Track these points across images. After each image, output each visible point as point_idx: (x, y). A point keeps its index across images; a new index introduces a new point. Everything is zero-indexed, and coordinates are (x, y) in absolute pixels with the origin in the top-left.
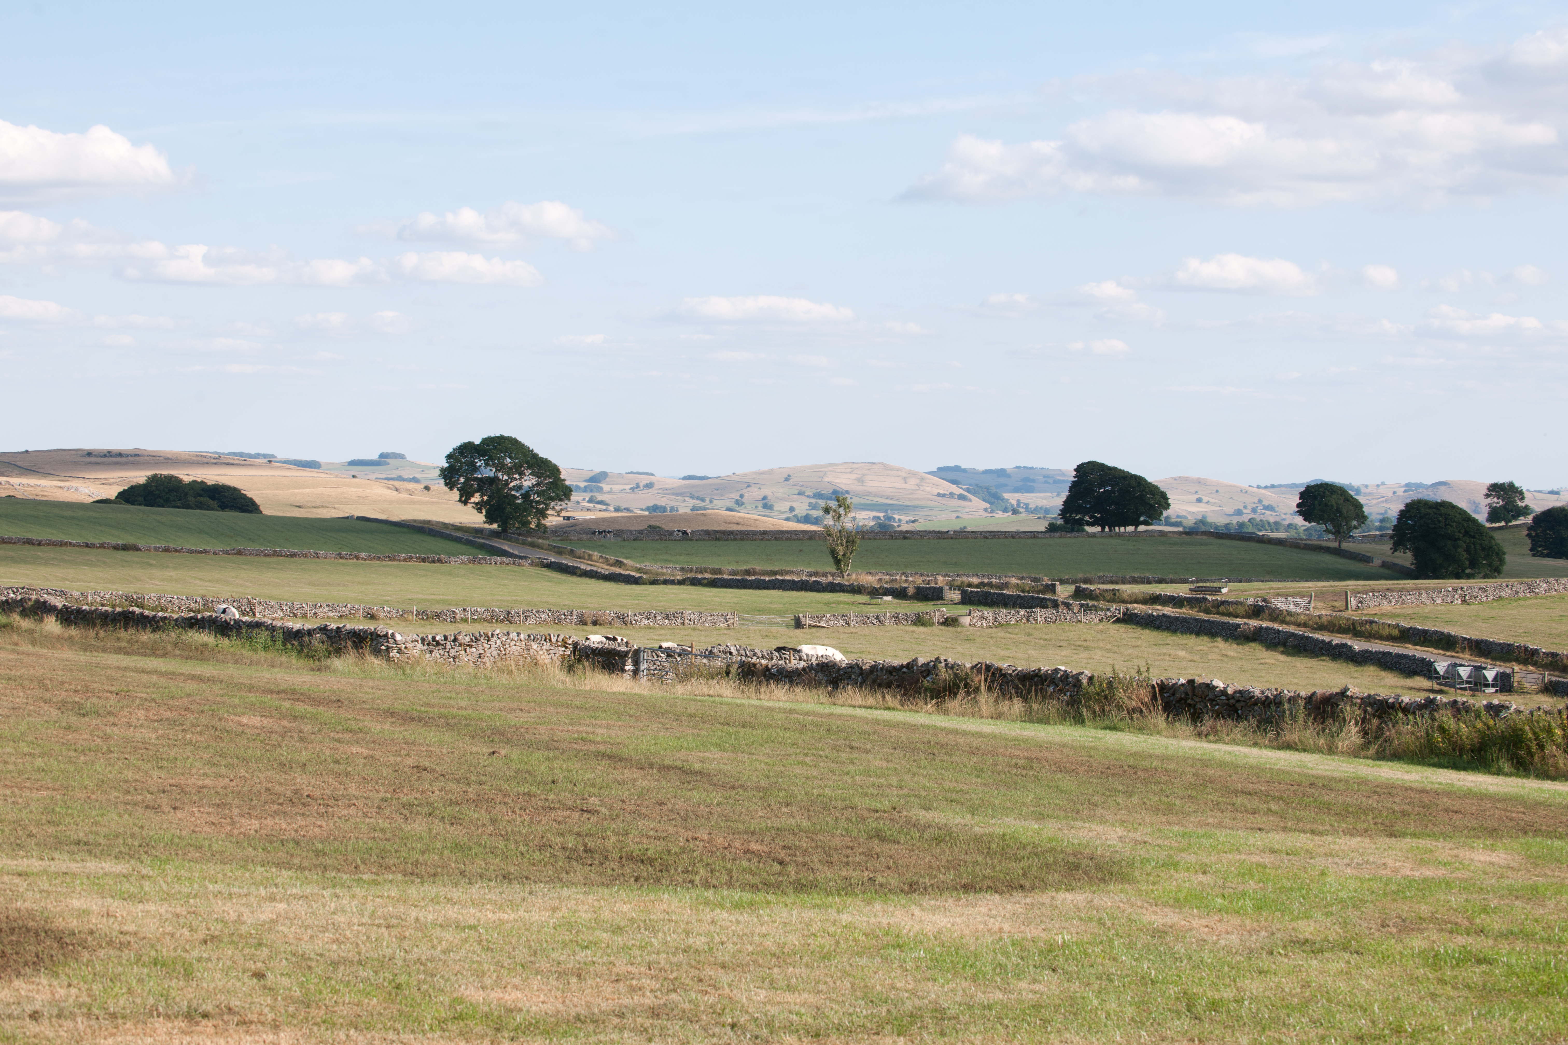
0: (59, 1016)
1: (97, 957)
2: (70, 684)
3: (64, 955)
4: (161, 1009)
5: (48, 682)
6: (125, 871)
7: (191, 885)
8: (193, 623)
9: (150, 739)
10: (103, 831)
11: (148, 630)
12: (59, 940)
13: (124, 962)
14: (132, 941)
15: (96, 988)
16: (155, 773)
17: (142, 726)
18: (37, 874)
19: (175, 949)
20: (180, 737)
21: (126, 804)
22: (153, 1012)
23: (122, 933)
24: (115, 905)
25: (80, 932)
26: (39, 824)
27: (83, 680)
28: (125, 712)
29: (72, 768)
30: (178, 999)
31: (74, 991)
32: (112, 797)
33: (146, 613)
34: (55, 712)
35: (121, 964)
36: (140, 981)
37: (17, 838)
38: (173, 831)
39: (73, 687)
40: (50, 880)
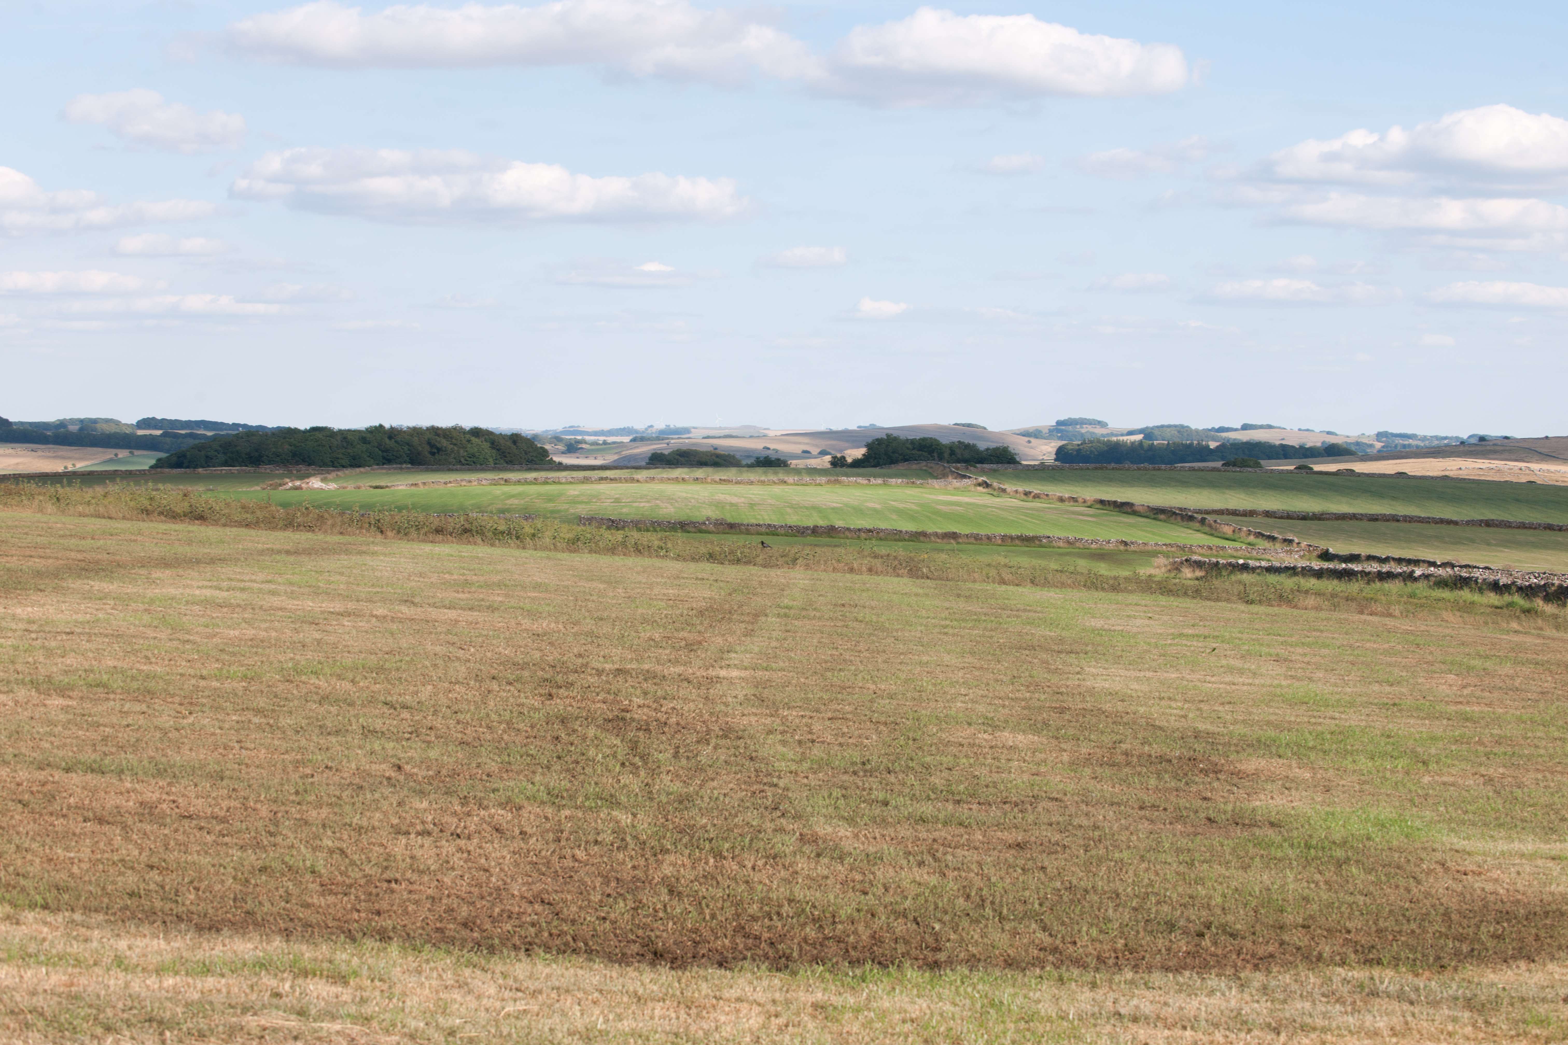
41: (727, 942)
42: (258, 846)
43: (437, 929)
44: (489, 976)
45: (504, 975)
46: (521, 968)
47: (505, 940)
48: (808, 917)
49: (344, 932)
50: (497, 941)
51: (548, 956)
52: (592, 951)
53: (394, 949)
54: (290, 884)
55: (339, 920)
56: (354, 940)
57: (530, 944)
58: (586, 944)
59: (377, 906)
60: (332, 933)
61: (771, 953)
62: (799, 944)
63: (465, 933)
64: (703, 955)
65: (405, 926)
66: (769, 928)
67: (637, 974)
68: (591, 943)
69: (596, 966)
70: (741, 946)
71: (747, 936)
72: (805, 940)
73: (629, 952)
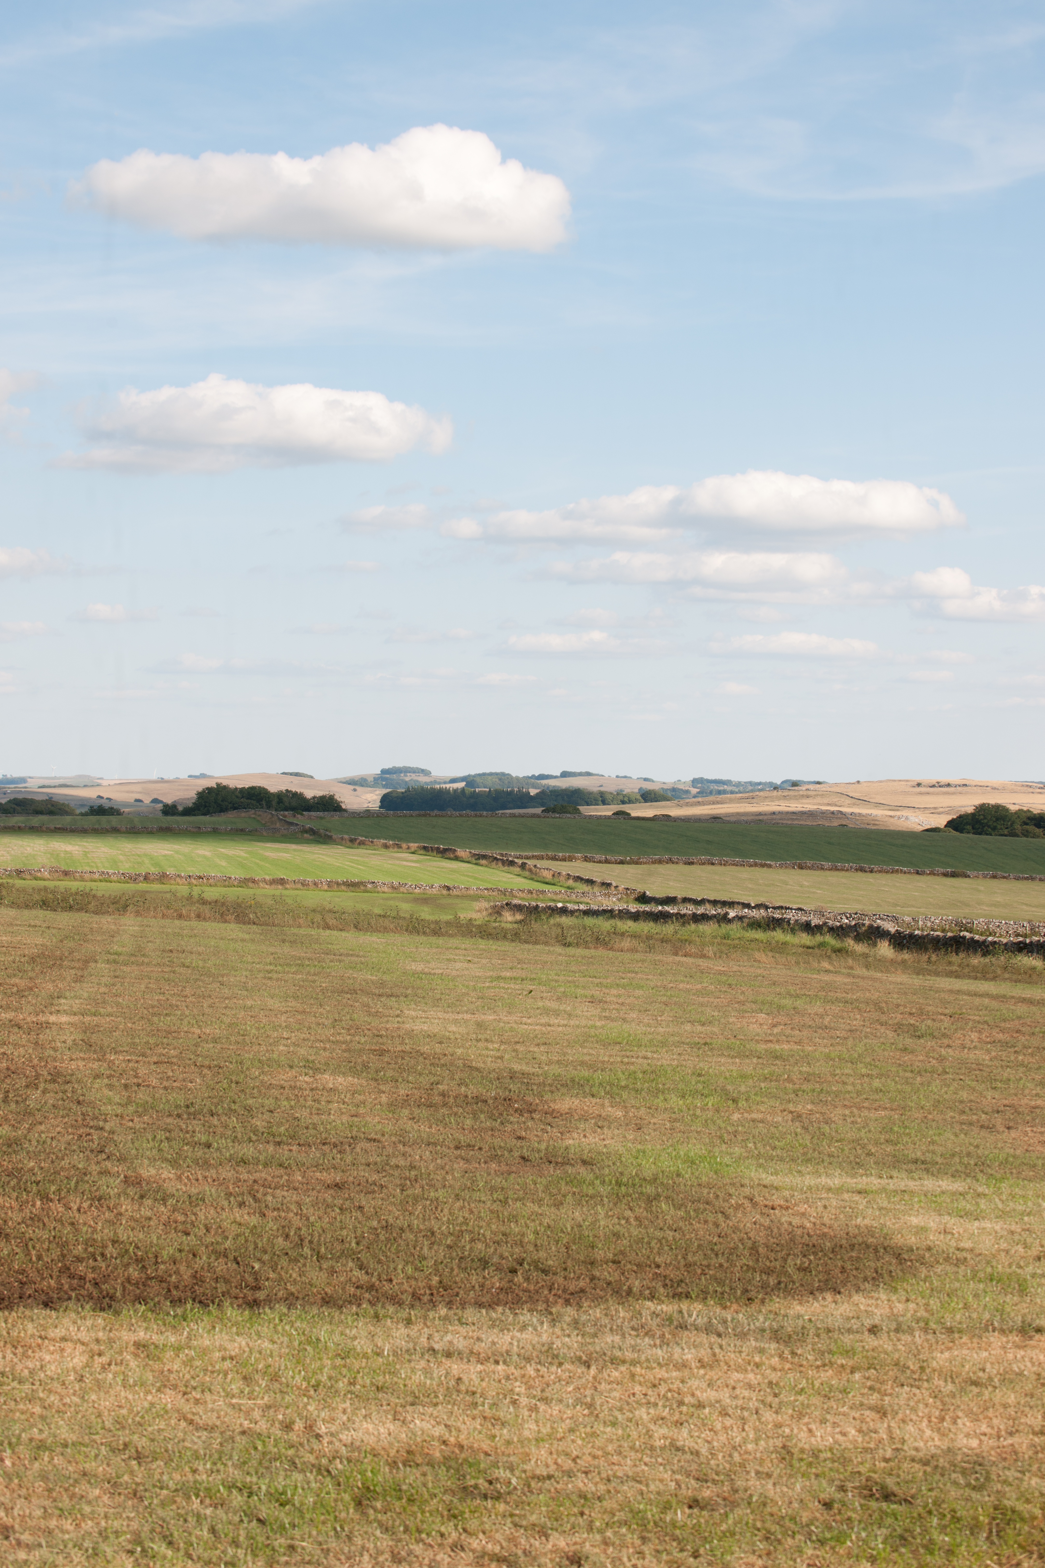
0: (897, 1330)
1: (935, 1273)
2: (905, 1007)
3: (902, 1270)
4: (996, 1324)
5: (884, 1005)
6: (961, 1189)
7: (1025, 1203)
8: (1021, 948)
9: (984, 1060)
10: (939, 1150)
11: (979, 953)
12: (898, 1256)
13: (960, 1277)
14: (969, 1257)
15: (934, 1303)
16: (989, 1094)
17: (975, 1047)
18: (876, 1192)
19: (1010, 1265)
20: (1012, 1058)
21: (962, 1123)
22: (989, 1326)
23: (958, 1249)
24: (951, 1222)
25: (918, 1249)
26: (877, 1143)
27: (918, 1003)
28: (959, 1034)
29: (908, 1088)
30: (1012, 1315)
31: (912, 1306)
32: (948, 1117)
33: (977, 937)
34: (890, 1034)
35: (958, 1280)
36: (976, 1296)
37: (856, 1157)
38: (1007, 1150)
39: (908, 1010)
40: (889, 1198)
41: (52, 1282)
48: (131, 1258)
61: (95, 1293)
62: (122, 1284)
64: (30, 1296)
66: (94, 1269)
70: (66, 1287)
71: (72, 1277)
72: (128, 1280)
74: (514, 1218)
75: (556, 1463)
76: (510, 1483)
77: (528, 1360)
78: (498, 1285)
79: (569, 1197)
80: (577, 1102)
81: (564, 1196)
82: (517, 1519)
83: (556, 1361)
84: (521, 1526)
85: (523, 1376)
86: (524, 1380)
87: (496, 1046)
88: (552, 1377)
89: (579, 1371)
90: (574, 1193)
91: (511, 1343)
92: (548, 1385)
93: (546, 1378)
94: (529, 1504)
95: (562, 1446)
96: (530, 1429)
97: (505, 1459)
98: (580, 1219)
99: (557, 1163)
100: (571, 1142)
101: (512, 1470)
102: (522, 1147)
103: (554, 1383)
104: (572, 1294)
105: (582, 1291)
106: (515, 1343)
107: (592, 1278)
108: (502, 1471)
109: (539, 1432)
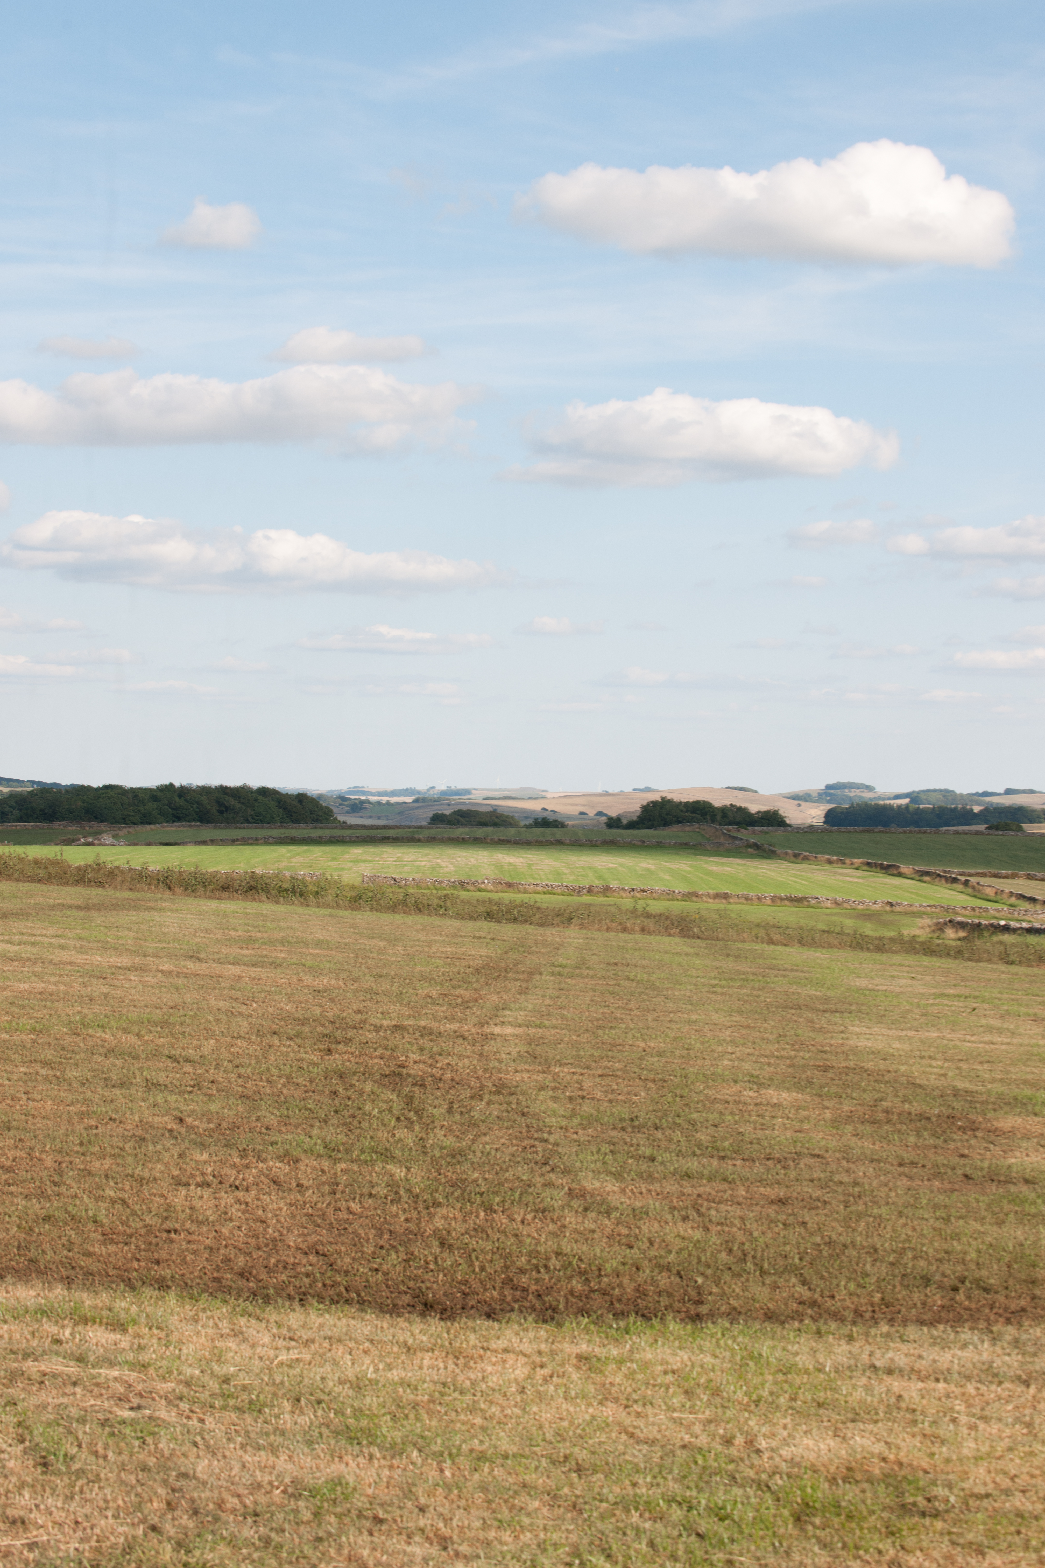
41: (495, 1293)
42: (42, 1195)
43: (214, 1278)
44: (264, 1325)
45: (279, 1325)
46: (295, 1318)
47: (280, 1290)
48: (574, 1270)
49: (123, 1281)
50: (272, 1291)
51: (321, 1306)
52: (364, 1301)
53: (172, 1298)
54: (72, 1233)
55: (119, 1268)
56: (133, 1288)
57: (304, 1294)
58: (359, 1295)
59: (156, 1256)
60: (113, 1282)
61: (538, 1305)
62: (565, 1296)
63: (241, 1283)
64: (472, 1307)
65: (183, 1275)
66: (537, 1281)
67: (407, 1324)
68: (363, 1294)
69: (368, 1317)
70: (509, 1298)
71: (515, 1288)
72: (571, 1292)
73: (400, 1303)
74: (956, 1236)
75: (994, 1482)
76: (948, 1501)
77: (968, 1378)
78: (939, 1302)
79: (1012, 1215)
80: (1020, 1120)
81: (1006, 1215)
82: (954, 1537)
83: (996, 1380)
84: (958, 1544)
85: (963, 1394)
86: (964, 1398)
87: (940, 1063)
88: (992, 1396)
89: (1019, 1390)
90: (1016, 1212)
91: (952, 1362)
92: (988, 1403)
93: (986, 1397)
94: (966, 1522)
95: (1000, 1464)
96: (969, 1447)
97: (944, 1477)
98: (1022, 1238)
99: (999, 1181)
100: (1013, 1160)
101: (950, 1486)
102: (965, 1165)
103: (994, 1402)
104: (1013, 1313)
105: (1023, 1310)
106: (956, 1361)
107: (1034, 1297)
108: (940, 1489)
109: (978, 1450)
